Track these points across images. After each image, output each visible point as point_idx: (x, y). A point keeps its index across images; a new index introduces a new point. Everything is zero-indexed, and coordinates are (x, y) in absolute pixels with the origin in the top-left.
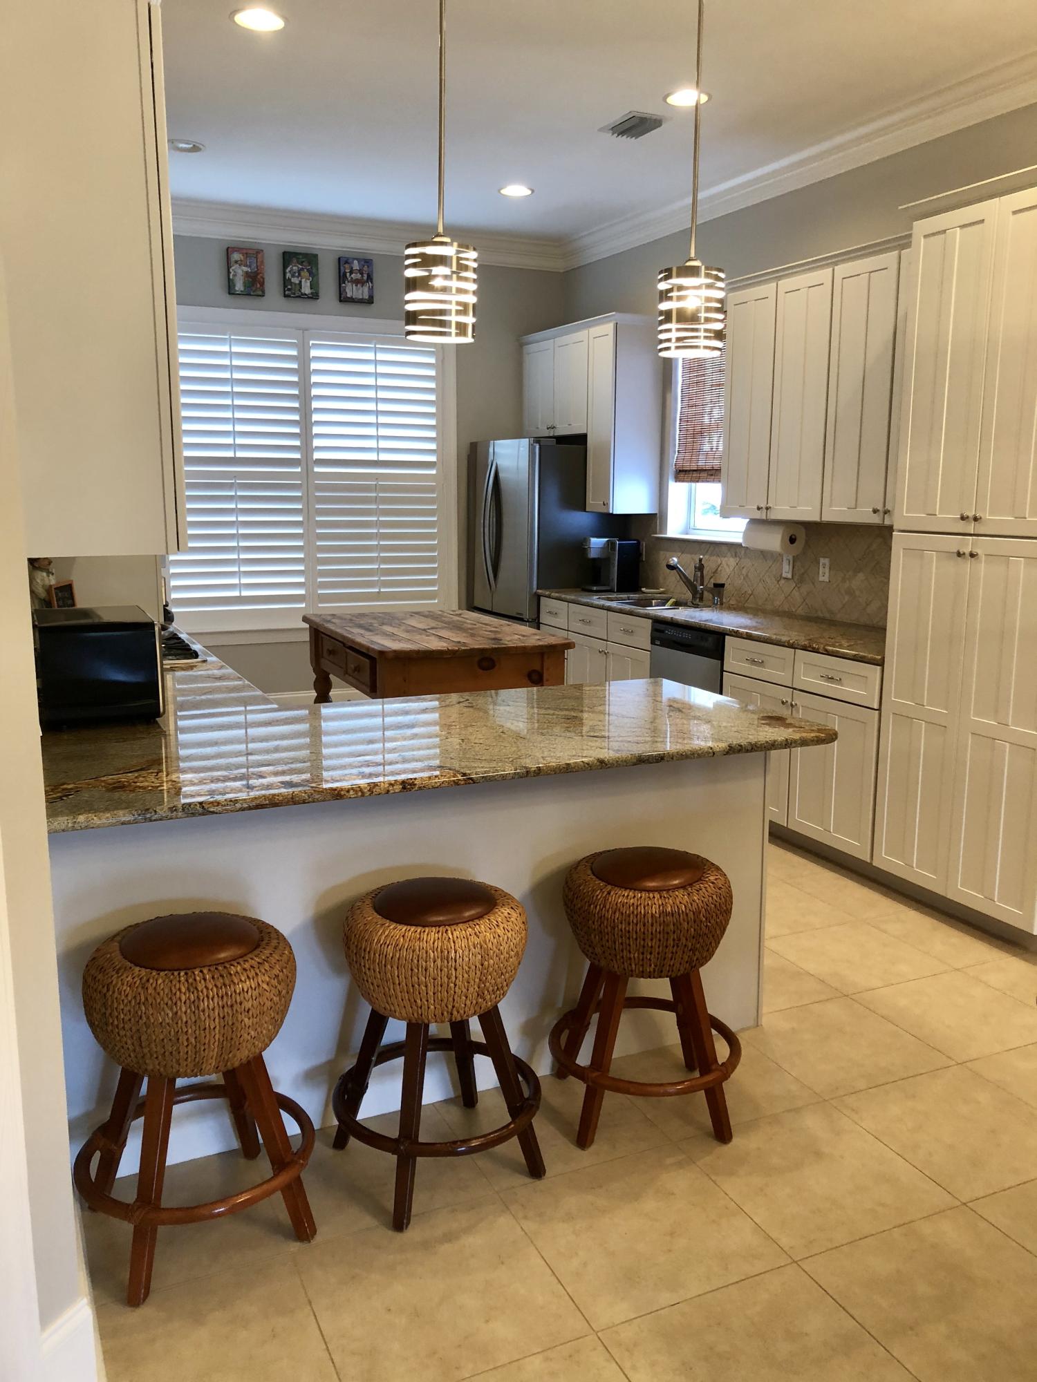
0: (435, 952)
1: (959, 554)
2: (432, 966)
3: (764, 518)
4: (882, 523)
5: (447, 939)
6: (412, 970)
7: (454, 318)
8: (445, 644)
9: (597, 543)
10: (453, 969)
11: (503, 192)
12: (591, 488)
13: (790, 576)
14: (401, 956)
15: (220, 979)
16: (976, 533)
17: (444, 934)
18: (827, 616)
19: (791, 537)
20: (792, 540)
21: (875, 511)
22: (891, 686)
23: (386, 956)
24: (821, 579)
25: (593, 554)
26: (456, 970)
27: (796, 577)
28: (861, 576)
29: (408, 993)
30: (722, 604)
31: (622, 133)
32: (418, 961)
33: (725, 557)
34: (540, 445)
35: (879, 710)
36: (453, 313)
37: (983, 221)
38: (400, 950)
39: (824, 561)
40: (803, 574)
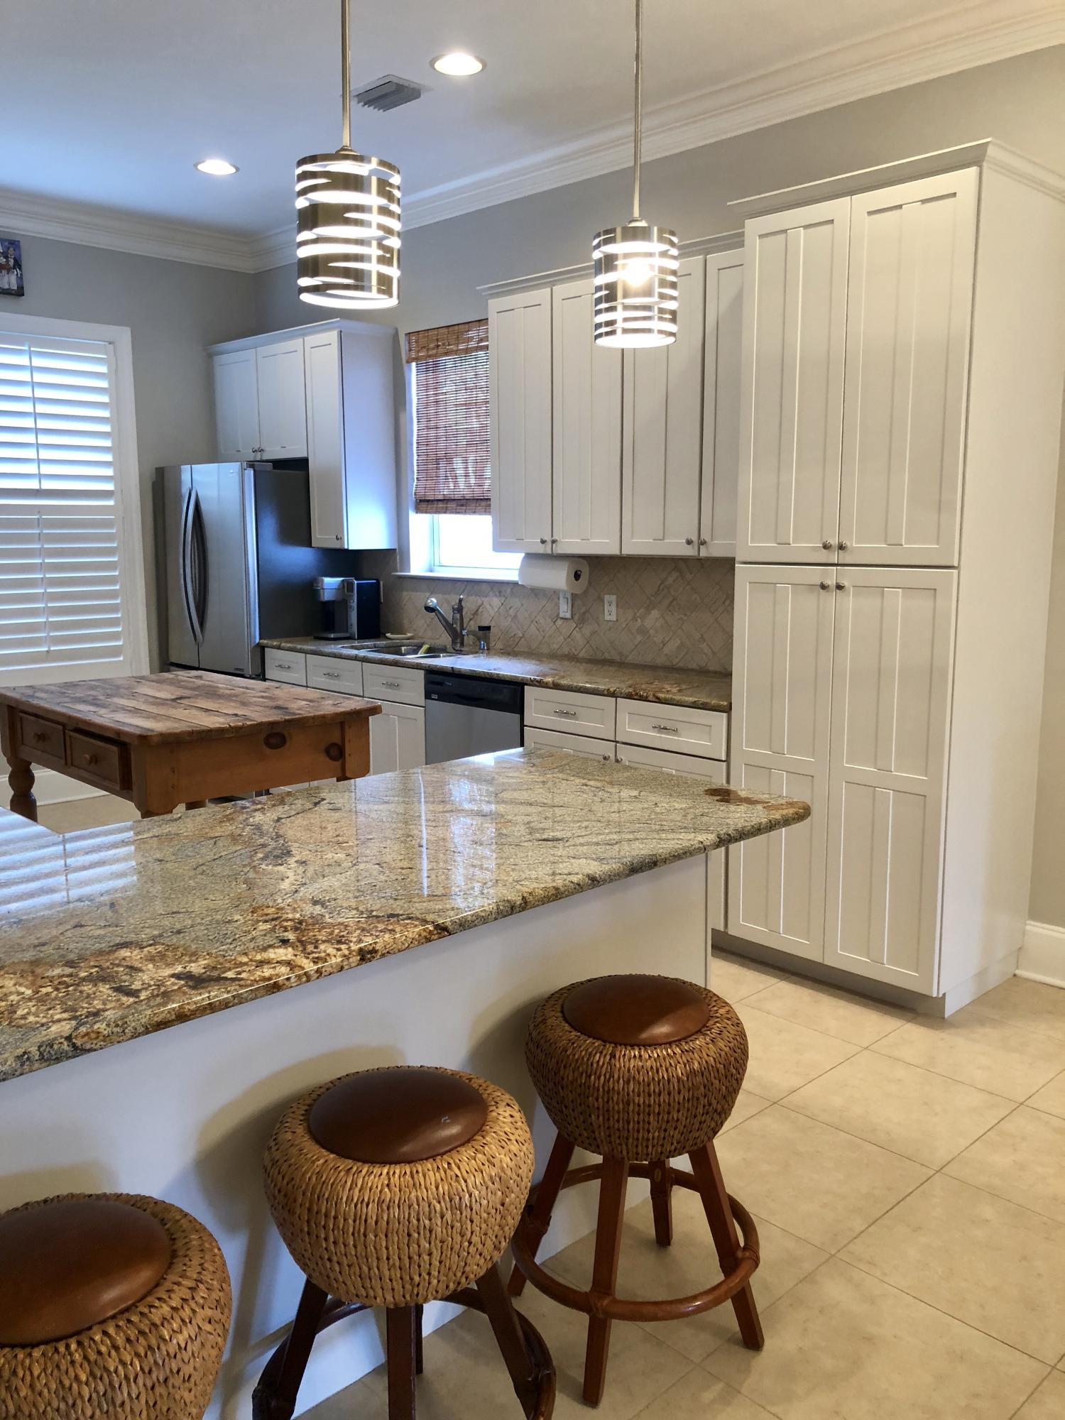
0: (442, 1202)
1: (823, 587)
2: (439, 1223)
3: (549, 552)
4: (696, 554)
5: (454, 1178)
6: (409, 1235)
7: (373, 268)
8: (221, 720)
9: (331, 583)
10: (468, 1222)
11: (201, 167)
12: (316, 518)
13: (568, 615)
14: (392, 1216)
15: (141, 1340)
16: (840, 562)
17: (448, 1171)
18: (617, 658)
19: (576, 573)
20: (577, 576)
21: (689, 542)
22: (740, 735)
23: (366, 1221)
24: (607, 617)
25: (327, 596)
26: (472, 1221)
27: (576, 617)
28: (655, 613)
29: (400, 1269)
30: (488, 649)
31: (369, 103)
32: (418, 1220)
33: (486, 597)
34: (254, 470)
35: (728, 761)
36: (374, 259)
37: (832, 221)
38: (388, 1209)
39: (610, 599)
40: (584, 613)
